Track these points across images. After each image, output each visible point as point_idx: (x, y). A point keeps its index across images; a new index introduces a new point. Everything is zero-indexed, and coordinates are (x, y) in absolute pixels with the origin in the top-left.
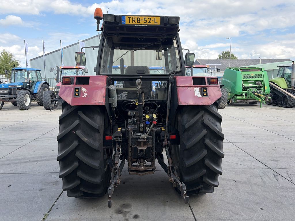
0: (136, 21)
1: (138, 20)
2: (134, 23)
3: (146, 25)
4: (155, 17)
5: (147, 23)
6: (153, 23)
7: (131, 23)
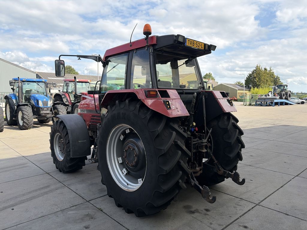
0: (192, 44)
1: (193, 44)
2: (191, 46)
3: (197, 49)
4: (202, 43)
5: (197, 47)
6: (200, 48)
7: (189, 45)
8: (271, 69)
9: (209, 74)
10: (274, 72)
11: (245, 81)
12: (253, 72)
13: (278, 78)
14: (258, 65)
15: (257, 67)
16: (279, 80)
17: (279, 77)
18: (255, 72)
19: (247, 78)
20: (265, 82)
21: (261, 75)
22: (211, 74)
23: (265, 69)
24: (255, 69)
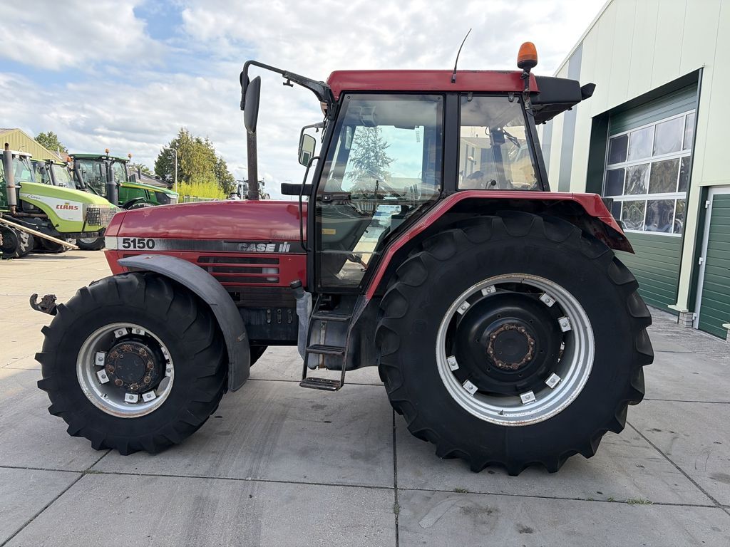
8: (209, 142)
9: (50, 135)
10: (214, 150)
11: (156, 163)
12: (173, 145)
13: (222, 163)
14: (184, 131)
15: (182, 133)
16: (225, 167)
17: (225, 163)
18: (177, 144)
19: (160, 157)
20: (201, 171)
21: (191, 152)
22: (55, 137)
23: (199, 141)
24: (178, 138)
